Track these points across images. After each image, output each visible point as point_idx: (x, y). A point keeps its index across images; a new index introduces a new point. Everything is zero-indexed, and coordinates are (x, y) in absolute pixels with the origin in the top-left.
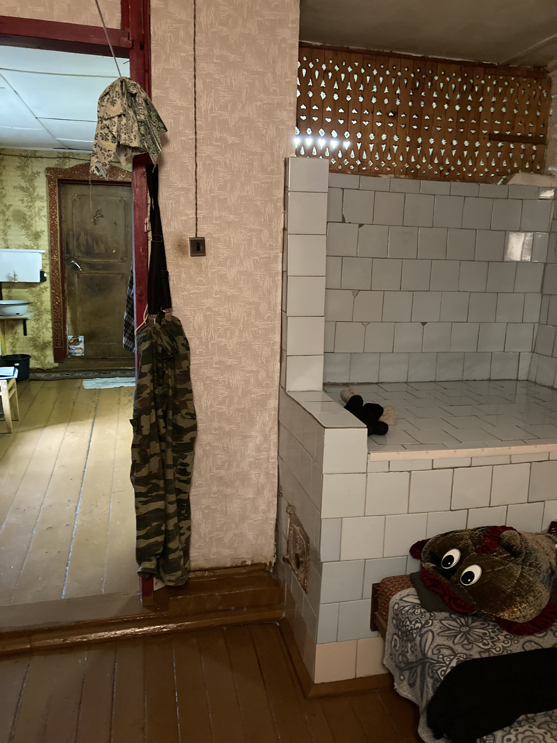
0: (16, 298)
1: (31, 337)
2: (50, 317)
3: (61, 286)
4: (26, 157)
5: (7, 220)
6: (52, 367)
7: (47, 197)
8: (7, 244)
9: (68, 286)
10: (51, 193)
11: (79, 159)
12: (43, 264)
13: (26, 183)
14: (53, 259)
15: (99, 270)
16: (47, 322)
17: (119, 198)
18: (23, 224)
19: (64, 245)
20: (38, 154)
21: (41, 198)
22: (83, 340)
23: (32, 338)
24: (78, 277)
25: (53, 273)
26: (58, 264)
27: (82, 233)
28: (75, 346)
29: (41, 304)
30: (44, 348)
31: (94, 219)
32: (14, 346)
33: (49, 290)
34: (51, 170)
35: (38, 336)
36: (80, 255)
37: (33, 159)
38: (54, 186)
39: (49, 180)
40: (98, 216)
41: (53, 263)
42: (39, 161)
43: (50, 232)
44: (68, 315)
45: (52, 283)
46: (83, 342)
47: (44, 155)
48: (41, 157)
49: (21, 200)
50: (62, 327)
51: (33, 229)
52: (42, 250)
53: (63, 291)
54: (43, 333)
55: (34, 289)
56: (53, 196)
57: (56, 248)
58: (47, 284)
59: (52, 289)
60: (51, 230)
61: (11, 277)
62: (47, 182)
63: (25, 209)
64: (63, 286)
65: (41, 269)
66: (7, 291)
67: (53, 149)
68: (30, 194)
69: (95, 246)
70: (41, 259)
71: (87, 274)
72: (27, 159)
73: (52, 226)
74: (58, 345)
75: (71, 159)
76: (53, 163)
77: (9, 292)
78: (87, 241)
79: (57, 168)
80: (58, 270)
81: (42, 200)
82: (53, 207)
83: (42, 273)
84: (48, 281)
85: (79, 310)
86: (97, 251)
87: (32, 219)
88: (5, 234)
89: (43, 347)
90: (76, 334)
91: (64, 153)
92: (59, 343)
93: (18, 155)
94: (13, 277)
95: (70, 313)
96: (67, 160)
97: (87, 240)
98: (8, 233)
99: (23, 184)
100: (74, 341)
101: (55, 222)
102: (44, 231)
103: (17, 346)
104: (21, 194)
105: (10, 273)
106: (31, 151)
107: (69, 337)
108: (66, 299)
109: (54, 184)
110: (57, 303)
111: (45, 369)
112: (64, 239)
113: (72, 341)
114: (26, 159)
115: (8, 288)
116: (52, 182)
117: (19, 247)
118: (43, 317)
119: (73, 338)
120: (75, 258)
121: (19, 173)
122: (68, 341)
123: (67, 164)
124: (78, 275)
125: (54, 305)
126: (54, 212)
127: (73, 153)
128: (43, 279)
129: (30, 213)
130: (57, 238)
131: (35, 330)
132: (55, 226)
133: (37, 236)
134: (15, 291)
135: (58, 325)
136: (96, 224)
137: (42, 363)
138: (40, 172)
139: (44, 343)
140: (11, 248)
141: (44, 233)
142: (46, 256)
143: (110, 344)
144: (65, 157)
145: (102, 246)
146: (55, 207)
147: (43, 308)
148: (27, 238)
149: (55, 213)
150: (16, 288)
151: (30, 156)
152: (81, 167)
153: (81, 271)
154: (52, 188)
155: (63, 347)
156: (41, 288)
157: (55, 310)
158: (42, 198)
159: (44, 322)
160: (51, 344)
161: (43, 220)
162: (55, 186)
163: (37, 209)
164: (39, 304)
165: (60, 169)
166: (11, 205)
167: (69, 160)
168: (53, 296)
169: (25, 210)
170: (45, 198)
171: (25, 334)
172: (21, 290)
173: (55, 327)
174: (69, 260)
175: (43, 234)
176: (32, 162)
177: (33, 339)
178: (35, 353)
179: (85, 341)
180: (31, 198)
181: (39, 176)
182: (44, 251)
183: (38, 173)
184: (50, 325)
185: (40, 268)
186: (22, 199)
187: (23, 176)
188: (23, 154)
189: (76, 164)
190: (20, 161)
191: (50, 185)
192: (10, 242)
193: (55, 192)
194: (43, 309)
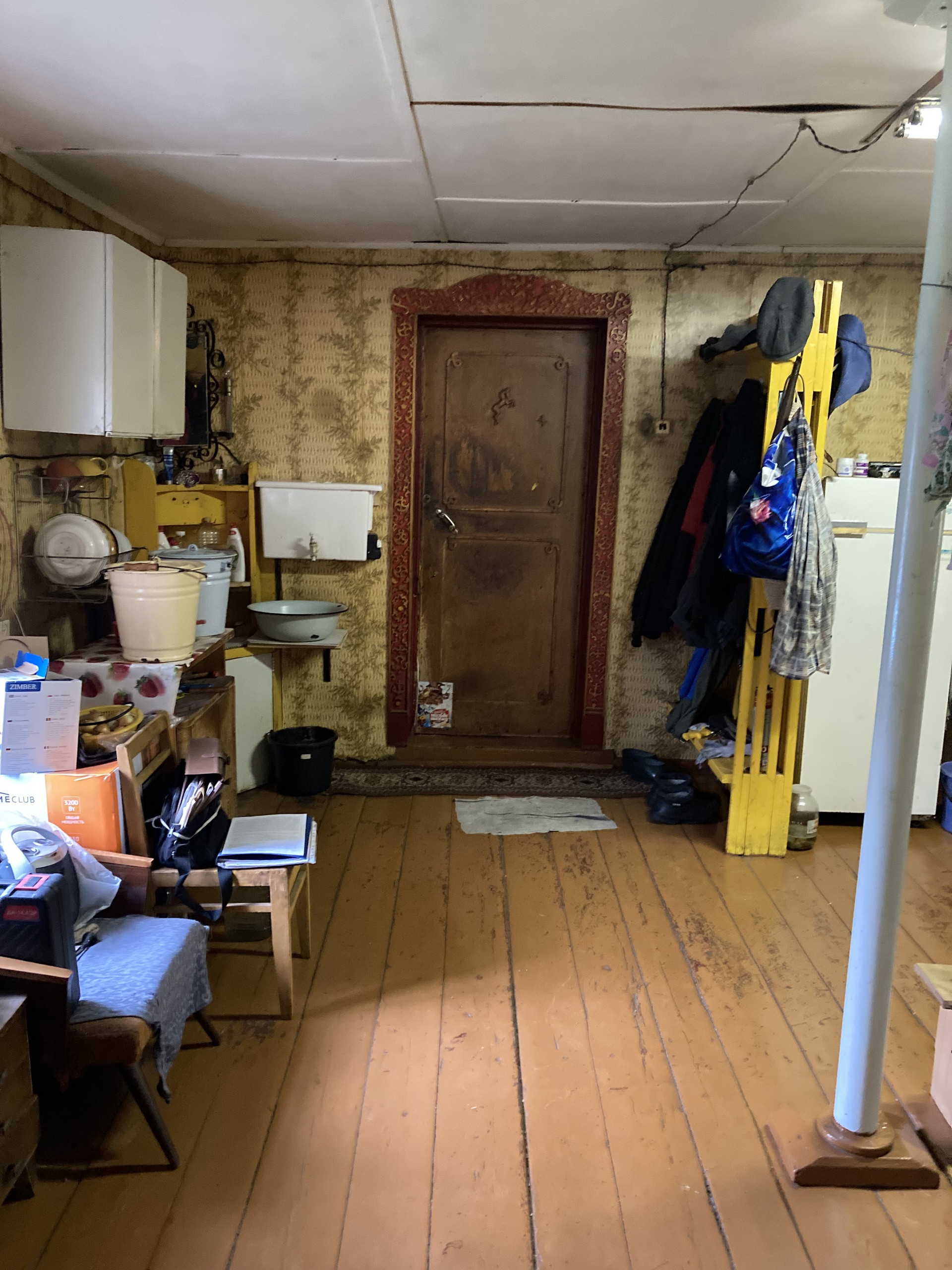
0: (311, 597)
1: (339, 685)
2: (383, 640)
3: (411, 568)
4: (348, 265)
5: (300, 414)
6: (381, 755)
7: (392, 359)
8: (297, 471)
9: (426, 568)
10: (400, 352)
11: (469, 266)
12: (374, 518)
13: (346, 328)
14: (398, 507)
15: (497, 531)
16: (376, 653)
17: (554, 360)
18: (334, 424)
19: (423, 472)
20: (377, 259)
21: (377, 362)
22: (451, 692)
23: (341, 688)
24: (448, 548)
25: (396, 540)
26: (409, 518)
27: (464, 445)
28: (433, 706)
29: (366, 609)
30: (365, 712)
31: (492, 409)
32: (300, 705)
33: (384, 577)
34: (404, 293)
35: (354, 683)
36: (456, 496)
37: (366, 270)
38: (409, 331)
39: (399, 317)
40: (502, 403)
41: (397, 515)
42: (378, 274)
43: (396, 442)
44: (423, 635)
45: (393, 560)
46: (451, 696)
47: (391, 260)
48: (383, 265)
49: (334, 367)
50: (409, 663)
51: (357, 435)
52: (372, 484)
53: (416, 579)
54: (366, 677)
55: (351, 575)
56: (405, 357)
57: (406, 480)
58: (382, 565)
59: (391, 574)
60: (397, 437)
61: (304, 548)
62: (394, 324)
63: (341, 388)
64: (416, 568)
65: (370, 528)
66: (292, 579)
67: (412, 245)
68: (354, 353)
69: (492, 476)
70: (371, 504)
71: (470, 541)
72: (354, 271)
73: (399, 429)
74: (396, 707)
75: (450, 267)
76: (409, 278)
77: (297, 581)
78: (474, 464)
79: (419, 290)
80: (407, 532)
81: (380, 367)
82: (405, 384)
83: (372, 539)
84: (384, 555)
85: (447, 622)
86: (495, 488)
87: (355, 412)
88: (295, 448)
89: (365, 709)
90: (436, 679)
91: (437, 252)
92: (399, 700)
93: (332, 260)
94: (309, 548)
95: (425, 631)
96: (442, 269)
97: (474, 459)
98: (301, 445)
99: (341, 329)
100: (431, 695)
101: (407, 419)
102: (381, 440)
103: (307, 704)
104: (333, 354)
105: (300, 540)
106: (361, 251)
107: (420, 683)
108: (419, 598)
109: (410, 328)
110: (401, 608)
111: (366, 761)
112: (423, 459)
113: (427, 694)
114: (351, 269)
115: (294, 572)
116: (404, 324)
117: (324, 477)
118: (368, 639)
119: (429, 686)
120: (445, 502)
121: (332, 303)
122: (418, 694)
123: (442, 278)
124: (448, 543)
125: (395, 612)
126: (405, 393)
127: (456, 253)
128: (373, 553)
129: (352, 397)
130: (410, 456)
131: (348, 668)
132: (405, 428)
133: (364, 451)
134: (309, 580)
135: (401, 659)
136: (496, 423)
137: (358, 745)
138: (379, 301)
139: (367, 699)
140: (307, 481)
141: (380, 445)
142: (382, 499)
143: (511, 703)
144: (439, 262)
145: (507, 475)
146: (408, 381)
147: (368, 619)
148: (341, 457)
149: (408, 397)
150: (311, 573)
151: (358, 263)
152: (474, 285)
153: (456, 534)
154: (403, 338)
155: (408, 711)
156: (367, 575)
157: (395, 626)
158: (381, 362)
159: (369, 652)
160: (383, 702)
161: (379, 414)
162: (411, 333)
163: (367, 388)
164: (360, 609)
165: (426, 291)
166: (310, 380)
167: (448, 271)
168: (393, 592)
169: (341, 390)
170: (388, 362)
171: (327, 677)
172: (323, 576)
173: (393, 664)
174: (431, 508)
175: (378, 448)
176: (362, 278)
177: (344, 691)
178: (346, 723)
179: (454, 694)
180: (357, 362)
181: (377, 309)
182: (379, 488)
183: (375, 302)
184: (382, 659)
185: (367, 527)
186: (335, 363)
187: (341, 310)
188: (345, 258)
189: (463, 279)
190: (337, 276)
191: (399, 331)
192: (303, 467)
193: (411, 345)
194: (368, 622)
